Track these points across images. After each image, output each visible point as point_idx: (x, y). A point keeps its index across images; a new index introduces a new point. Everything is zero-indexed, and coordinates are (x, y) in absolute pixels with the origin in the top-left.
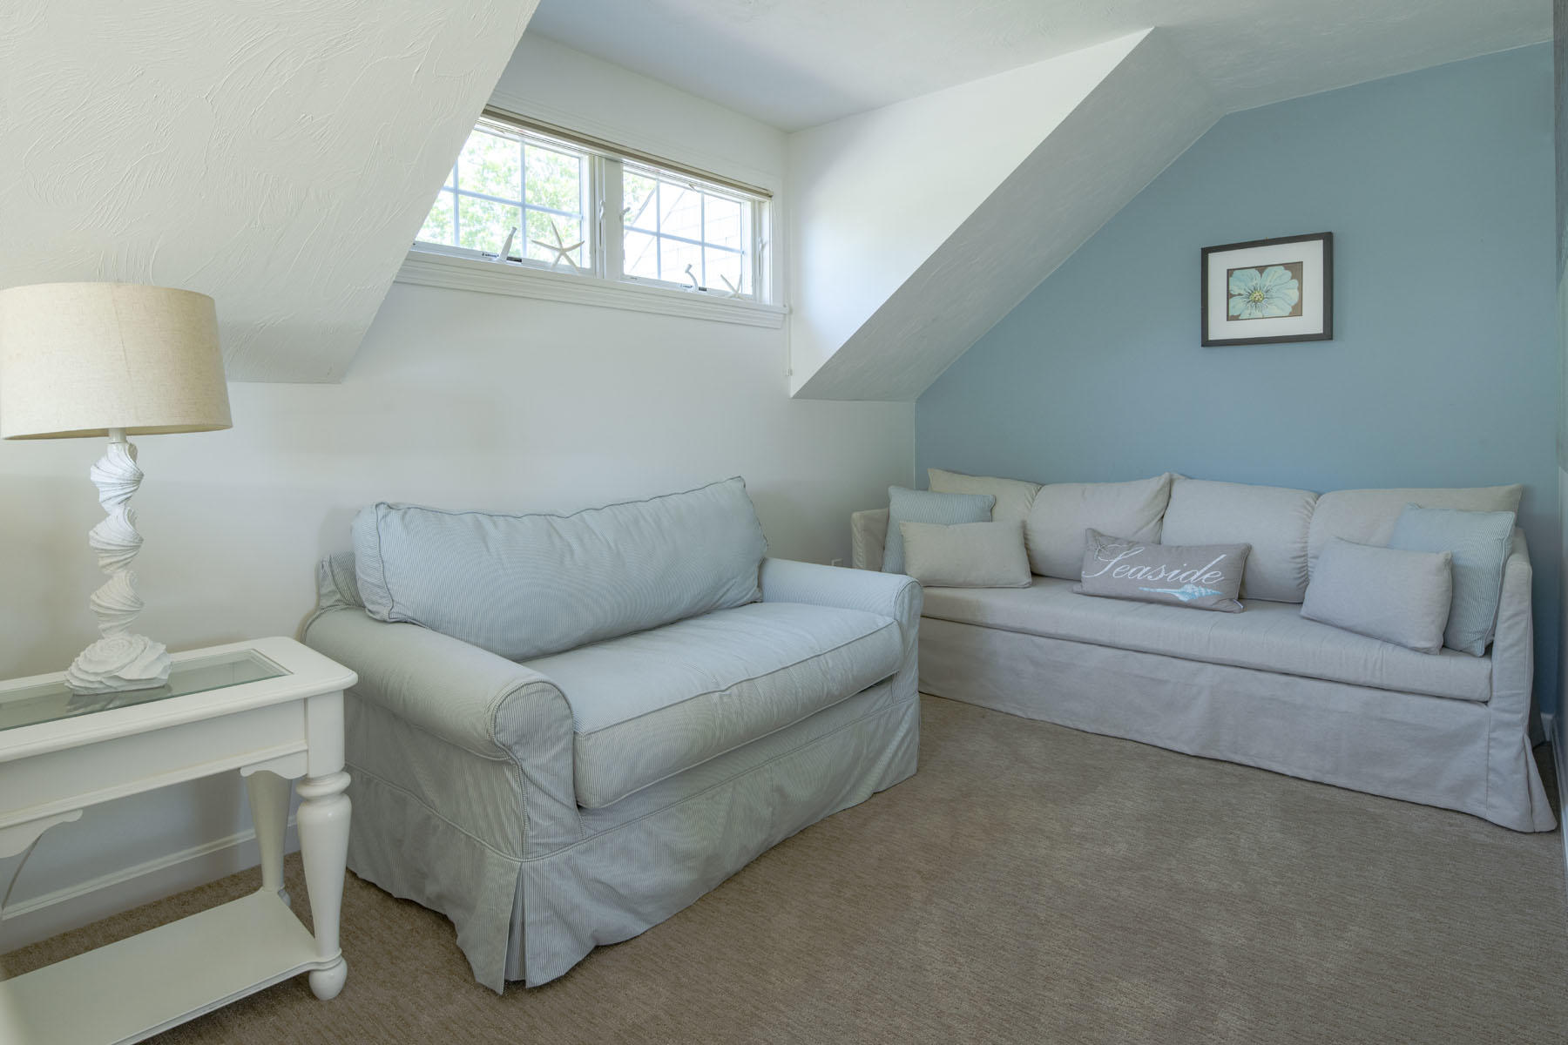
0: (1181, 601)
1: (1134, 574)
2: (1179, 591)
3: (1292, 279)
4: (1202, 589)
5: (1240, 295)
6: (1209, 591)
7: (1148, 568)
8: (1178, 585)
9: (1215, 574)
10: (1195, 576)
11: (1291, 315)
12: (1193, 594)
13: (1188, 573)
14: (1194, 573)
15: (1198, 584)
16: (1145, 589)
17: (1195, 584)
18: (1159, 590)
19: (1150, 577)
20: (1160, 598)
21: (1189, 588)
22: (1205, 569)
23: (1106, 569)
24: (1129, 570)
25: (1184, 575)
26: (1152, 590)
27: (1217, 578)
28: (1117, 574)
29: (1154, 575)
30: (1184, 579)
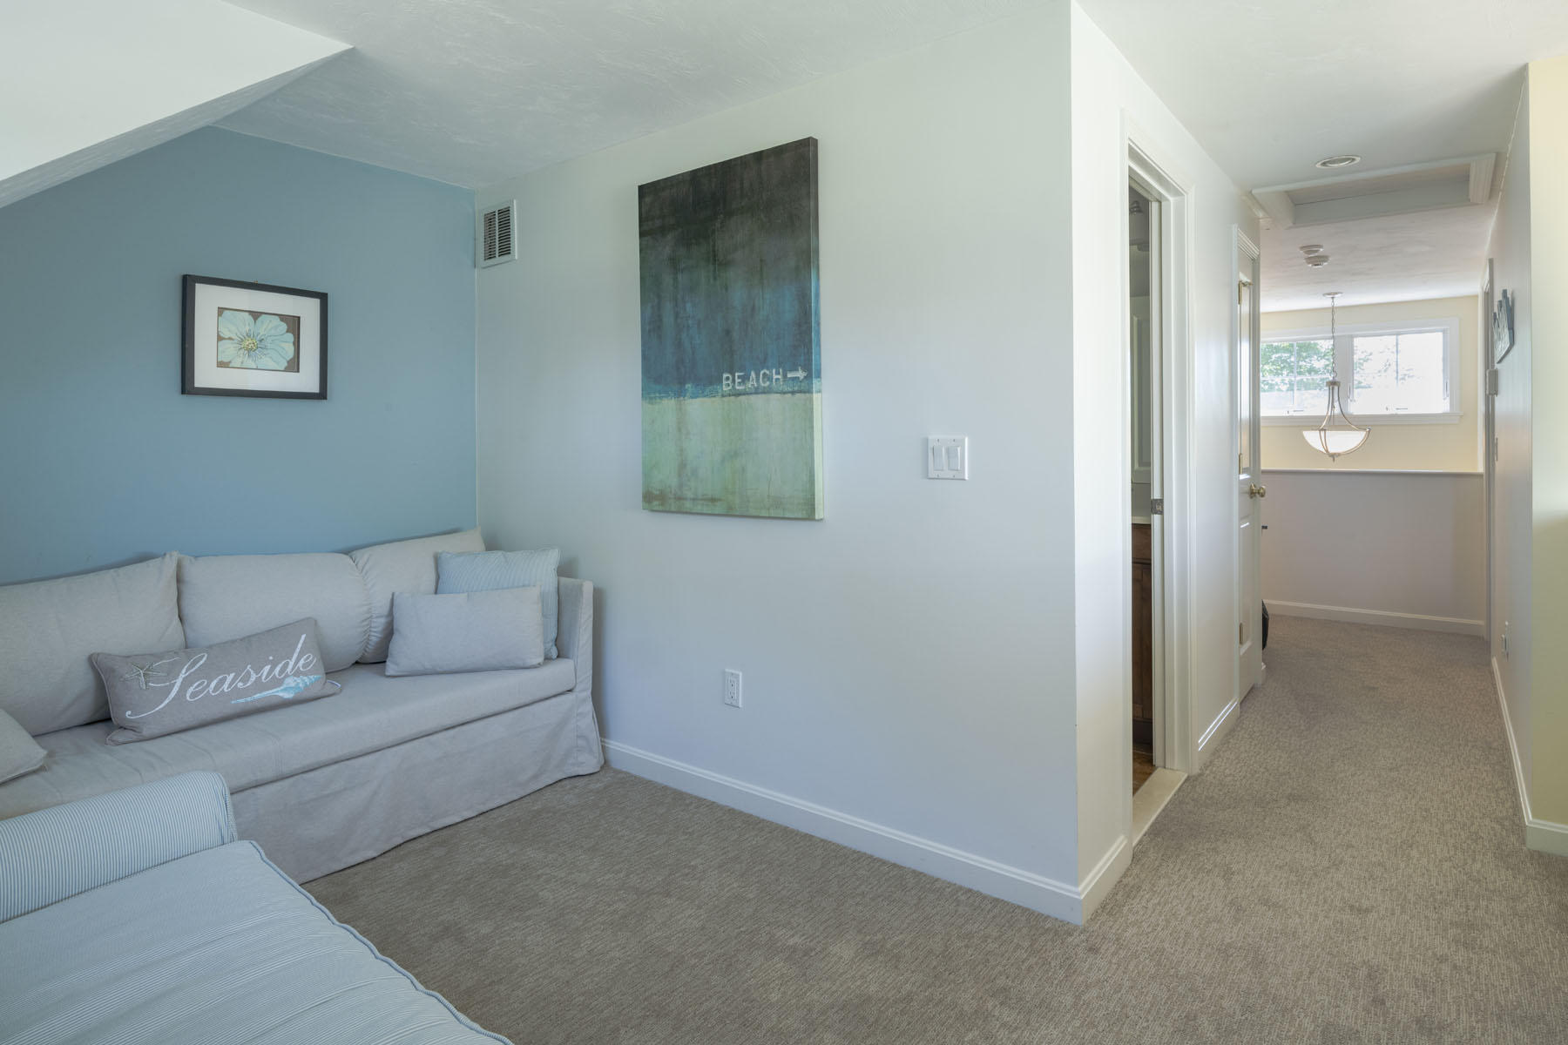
0: (288, 699)
1: (216, 689)
2: (282, 688)
3: (287, 331)
4: (305, 678)
5: (230, 339)
6: (311, 677)
7: (232, 675)
8: (277, 682)
9: (308, 658)
10: (290, 667)
11: (287, 370)
12: (297, 686)
13: (280, 666)
14: (287, 664)
15: (297, 674)
16: (242, 701)
17: (295, 675)
18: (258, 696)
19: (240, 685)
20: (258, 705)
21: (290, 682)
22: (295, 656)
23: (173, 694)
24: (208, 685)
25: (278, 669)
26: (249, 699)
27: (311, 661)
28: (194, 695)
29: (245, 680)
30: (281, 672)
